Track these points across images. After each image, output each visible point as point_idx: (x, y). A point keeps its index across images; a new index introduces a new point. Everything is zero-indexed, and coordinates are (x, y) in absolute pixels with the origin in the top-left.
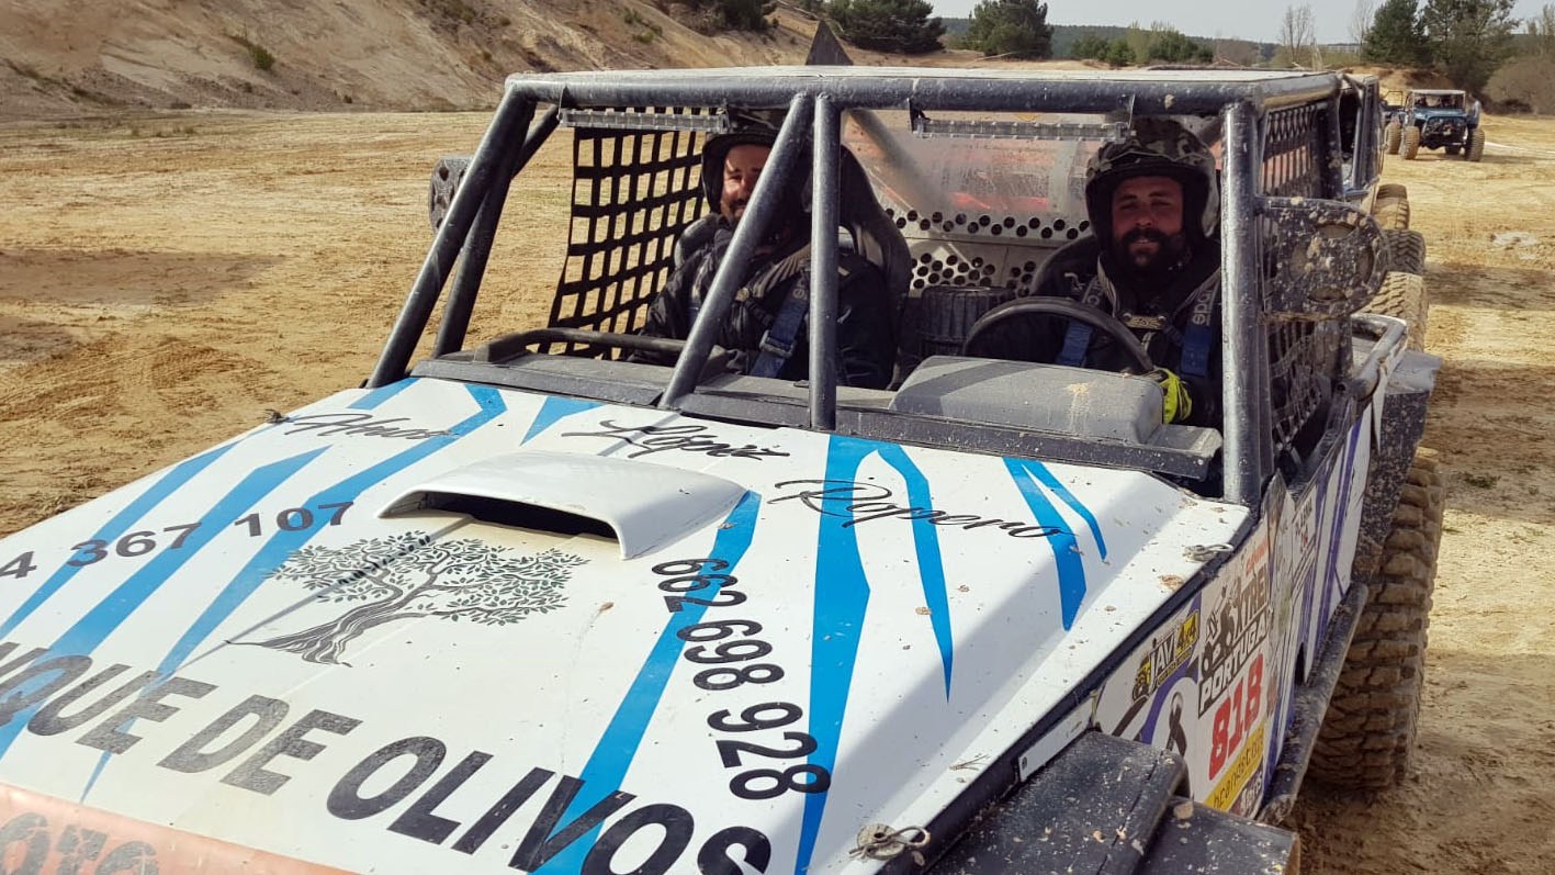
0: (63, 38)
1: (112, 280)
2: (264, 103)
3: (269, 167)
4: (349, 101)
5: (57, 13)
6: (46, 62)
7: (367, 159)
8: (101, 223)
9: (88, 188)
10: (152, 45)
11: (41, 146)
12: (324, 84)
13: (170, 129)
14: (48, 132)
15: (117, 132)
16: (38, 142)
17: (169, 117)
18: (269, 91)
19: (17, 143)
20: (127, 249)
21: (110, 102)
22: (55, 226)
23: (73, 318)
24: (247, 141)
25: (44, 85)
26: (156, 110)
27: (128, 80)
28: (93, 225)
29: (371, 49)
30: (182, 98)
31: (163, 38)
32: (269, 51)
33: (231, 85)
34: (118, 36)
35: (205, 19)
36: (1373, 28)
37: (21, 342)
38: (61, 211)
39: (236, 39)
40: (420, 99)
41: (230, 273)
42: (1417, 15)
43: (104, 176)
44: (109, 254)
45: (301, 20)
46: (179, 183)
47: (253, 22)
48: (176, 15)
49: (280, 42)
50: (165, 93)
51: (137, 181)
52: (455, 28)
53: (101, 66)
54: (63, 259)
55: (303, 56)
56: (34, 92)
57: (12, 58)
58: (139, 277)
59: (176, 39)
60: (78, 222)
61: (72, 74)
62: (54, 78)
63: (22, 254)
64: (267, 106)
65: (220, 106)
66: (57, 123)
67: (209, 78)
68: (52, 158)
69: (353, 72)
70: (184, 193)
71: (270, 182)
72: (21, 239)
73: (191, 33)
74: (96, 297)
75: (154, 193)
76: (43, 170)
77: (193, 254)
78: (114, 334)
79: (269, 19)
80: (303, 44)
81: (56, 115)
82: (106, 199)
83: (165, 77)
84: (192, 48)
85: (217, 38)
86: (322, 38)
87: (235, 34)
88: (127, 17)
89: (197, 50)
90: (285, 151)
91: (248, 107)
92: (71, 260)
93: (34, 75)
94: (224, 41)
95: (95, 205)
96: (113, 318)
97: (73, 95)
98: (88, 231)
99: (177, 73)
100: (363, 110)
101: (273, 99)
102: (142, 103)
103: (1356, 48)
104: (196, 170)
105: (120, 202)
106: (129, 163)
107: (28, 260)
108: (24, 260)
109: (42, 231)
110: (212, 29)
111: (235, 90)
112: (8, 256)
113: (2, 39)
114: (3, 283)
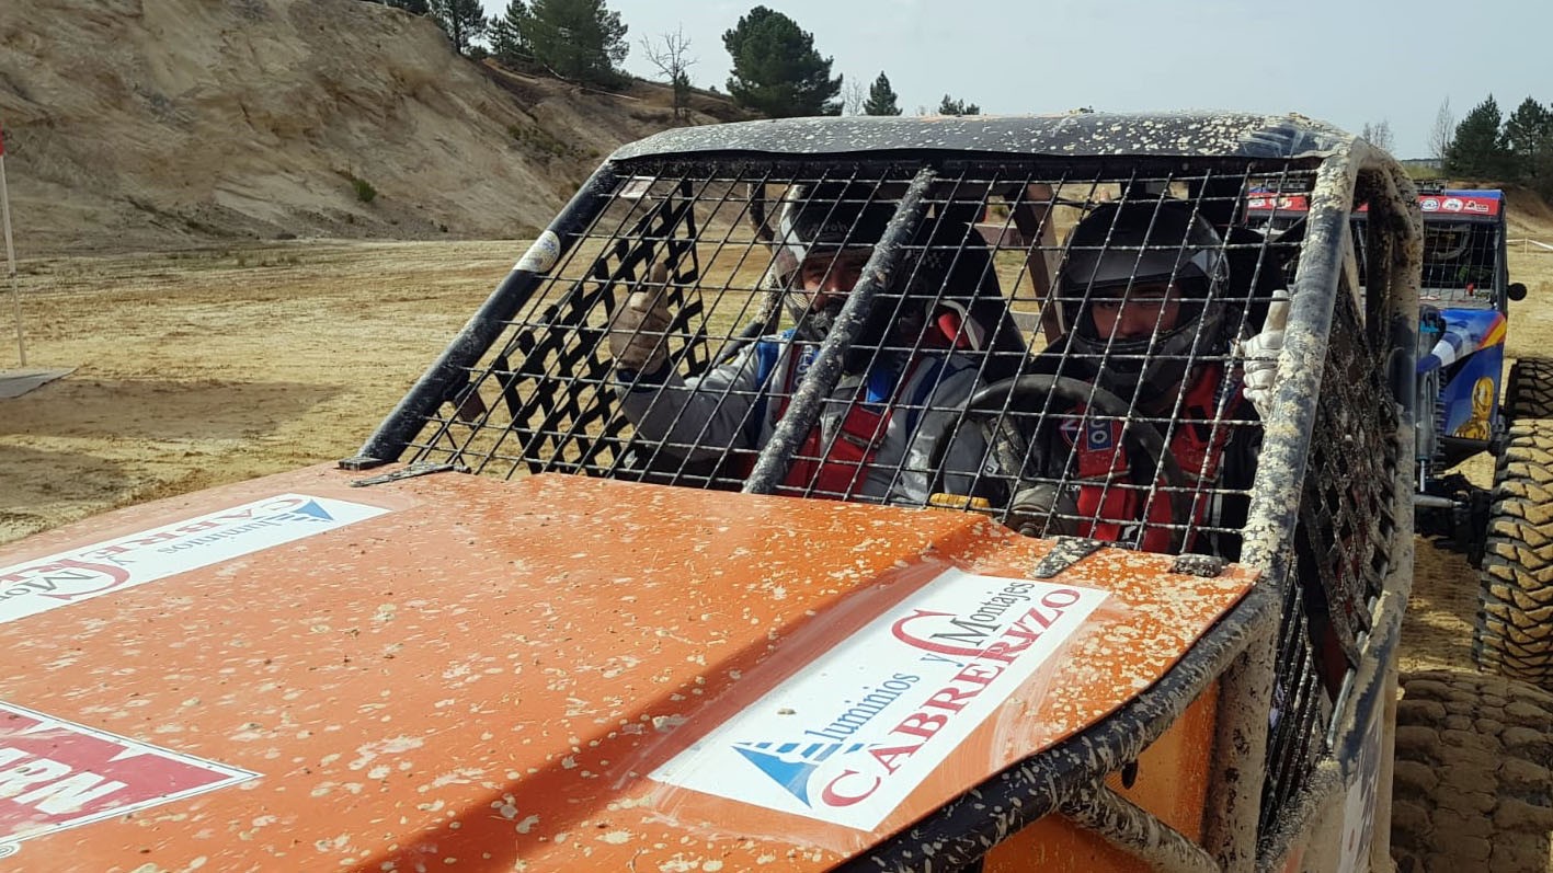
0: (178, 174)
1: (203, 413)
2: (364, 233)
3: (365, 295)
4: (444, 230)
5: (176, 152)
6: (163, 198)
7: (461, 286)
8: (199, 353)
9: (191, 318)
10: (264, 180)
11: (151, 277)
12: (422, 215)
13: (275, 259)
14: (159, 262)
15: (225, 262)
16: (149, 272)
17: (275, 247)
18: (370, 221)
19: (130, 274)
20: (222, 379)
21: (221, 234)
22: (154, 356)
23: (160, 453)
24: (347, 269)
25: (161, 219)
26: (263, 241)
27: (239, 213)
28: (190, 355)
29: (467, 181)
30: (288, 229)
31: (273, 173)
32: (372, 185)
33: (334, 216)
34: (231, 173)
35: (313, 156)
36: (1454, 143)
37: (104, 481)
38: (162, 342)
39: (340, 174)
40: (512, 228)
42: (1501, 130)
43: (207, 306)
44: (205, 385)
45: (402, 155)
46: (278, 311)
47: (357, 158)
48: (286, 152)
49: (382, 176)
50: (273, 225)
51: (239, 310)
52: (547, 161)
53: (214, 200)
54: (158, 391)
55: (402, 188)
56: (151, 225)
57: (133, 193)
58: (231, 409)
59: (285, 174)
60: (177, 352)
61: (187, 207)
62: (170, 212)
63: (118, 385)
64: (367, 236)
65: (322, 237)
66: (169, 254)
67: (315, 211)
68: (161, 288)
69: (450, 202)
70: (283, 321)
71: (366, 310)
72: (119, 370)
73: (299, 168)
74: (185, 430)
75: (254, 323)
76: (150, 300)
77: (285, 384)
78: (199, 471)
79: (372, 154)
80: (402, 176)
81: (170, 246)
82: (207, 329)
83: (274, 210)
84: (298, 183)
85: (323, 173)
86: (422, 172)
87: (340, 168)
88: (238, 155)
89: (304, 184)
90: (382, 279)
91: (348, 237)
92: (165, 391)
93: (151, 209)
94: (330, 176)
95: (195, 335)
96: (199, 454)
97: (186, 227)
98: (186, 362)
99: (284, 206)
100: (458, 239)
101: (372, 229)
102: (250, 235)
103: (1438, 163)
104: (296, 298)
105: (220, 333)
106: (234, 293)
107: (123, 391)
108: (119, 393)
109: (141, 361)
110: (319, 164)
111: (338, 221)
112: (104, 388)
113: (125, 176)
114: (94, 416)
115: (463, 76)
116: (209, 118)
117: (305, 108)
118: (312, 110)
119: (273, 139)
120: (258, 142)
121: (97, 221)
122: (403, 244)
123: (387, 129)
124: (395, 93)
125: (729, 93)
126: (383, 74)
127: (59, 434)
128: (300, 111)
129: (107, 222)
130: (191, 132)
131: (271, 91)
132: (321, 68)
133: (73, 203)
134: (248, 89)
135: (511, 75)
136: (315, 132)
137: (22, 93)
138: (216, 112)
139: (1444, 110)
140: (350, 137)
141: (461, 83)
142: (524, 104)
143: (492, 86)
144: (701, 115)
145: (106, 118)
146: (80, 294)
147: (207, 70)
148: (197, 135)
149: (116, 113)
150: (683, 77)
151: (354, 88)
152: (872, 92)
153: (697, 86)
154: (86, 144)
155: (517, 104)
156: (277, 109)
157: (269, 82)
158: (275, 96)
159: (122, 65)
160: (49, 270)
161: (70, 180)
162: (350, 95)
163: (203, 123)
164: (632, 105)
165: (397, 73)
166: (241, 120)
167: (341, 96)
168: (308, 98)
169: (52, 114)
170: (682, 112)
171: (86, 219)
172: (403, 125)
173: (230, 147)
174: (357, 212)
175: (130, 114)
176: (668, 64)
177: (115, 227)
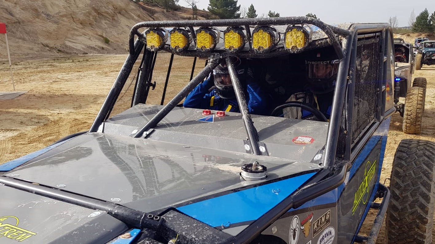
0: (55, 36)
1: (62, 103)
3: (106, 70)
5: (54, 30)
6: (51, 43)
8: (61, 86)
9: (59, 77)
10: (78, 38)
11: (48, 65)
12: (122, 47)
13: (82, 60)
14: (50, 61)
15: (68, 61)
16: (48, 64)
17: (82, 56)
18: (108, 49)
19: (42, 65)
20: (67, 93)
21: (67, 53)
22: (49, 87)
23: (51, 113)
24: (102, 63)
25: (50, 49)
26: (79, 55)
27: (72, 47)
28: (59, 87)
30: (86, 52)
31: (81, 36)
32: (108, 39)
33: (98, 48)
34: (69, 36)
35: (92, 31)
36: (415, 22)
37: (36, 120)
38: (51, 83)
39: (100, 35)
41: (94, 100)
42: (429, 18)
43: (64, 73)
44: (63, 95)
45: (117, 30)
47: (104, 31)
48: (84, 30)
50: (81, 50)
51: (72, 74)
53: (65, 43)
54: (50, 97)
55: (117, 39)
56: (48, 51)
57: (43, 42)
58: (70, 101)
59: (84, 36)
60: (55, 86)
61: (58, 46)
62: (53, 47)
63: (40, 95)
64: (107, 53)
65: (95, 53)
66: (53, 59)
67: (93, 46)
68: (51, 68)
70: (84, 77)
71: (107, 74)
72: (40, 91)
73: (88, 34)
74: (58, 107)
75: (76, 78)
76: (48, 72)
77: (84, 95)
78: (61, 118)
79: (108, 30)
80: (117, 36)
81: (53, 57)
82: (63, 80)
83: (82, 46)
84: (88, 38)
85: (95, 36)
86: (122, 34)
87: (100, 34)
88: (72, 30)
89: (90, 39)
90: (111, 65)
91: (102, 54)
92: (52, 97)
93: (48, 46)
94: (97, 36)
95: (60, 81)
96: (61, 113)
97: (58, 51)
98: (58, 89)
99: (84, 45)
101: (109, 51)
102: (75, 53)
103: (410, 28)
104: (88, 71)
105: (67, 81)
106: (71, 70)
107: (41, 97)
108: (40, 97)
109: (46, 89)
110: (94, 33)
111: (99, 49)
112: (36, 96)
113: (40, 37)
114: (34, 104)
115: (133, 7)
116: (63, 20)
117: (89, 17)
118: (91, 18)
119: (81, 26)
120: (77, 27)
121: (33, 50)
122: (117, 55)
123: (112, 23)
124: (114, 12)
125: (208, 11)
126: (111, 7)
127: (25, 109)
128: (88, 18)
129: (36, 50)
130: (58, 25)
131: (80, 13)
132: (94, 6)
133: (26, 45)
134: (73, 12)
135: (147, 7)
136: (92, 24)
137: (11, 14)
138: (65, 19)
139: (413, 13)
140: (102, 25)
141: (133, 9)
142: (151, 15)
143: (142, 10)
144: (201, 17)
145: (35, 21)
146: (29, 70)
147: (62, 7)
148: (60, 25)
149: (37, 19)
150: (195, 6)
151: (103, 11)
152: (249, 10)
153: (199, 9)
154: (29, 28)
155: (148, 15)
156: (81, 17)
157: (79, 10)
158: (81, 14)
159: (38, 6)
160: (20, 64)
161: (25, 38)
162: (102, 13)
163: (61, 22)
164: (181, 15)
165: (115, 7)
166: (72, 21)
167: (99, 14)
168: (90, 14)
169: (20, 20)
170: (195, 16)
171: (30, 49)
172: (117, 21)
173: (69, 29)
174: (104, 46)
175: (41, 20)
176: (191, 3)
177: (38, 51)
